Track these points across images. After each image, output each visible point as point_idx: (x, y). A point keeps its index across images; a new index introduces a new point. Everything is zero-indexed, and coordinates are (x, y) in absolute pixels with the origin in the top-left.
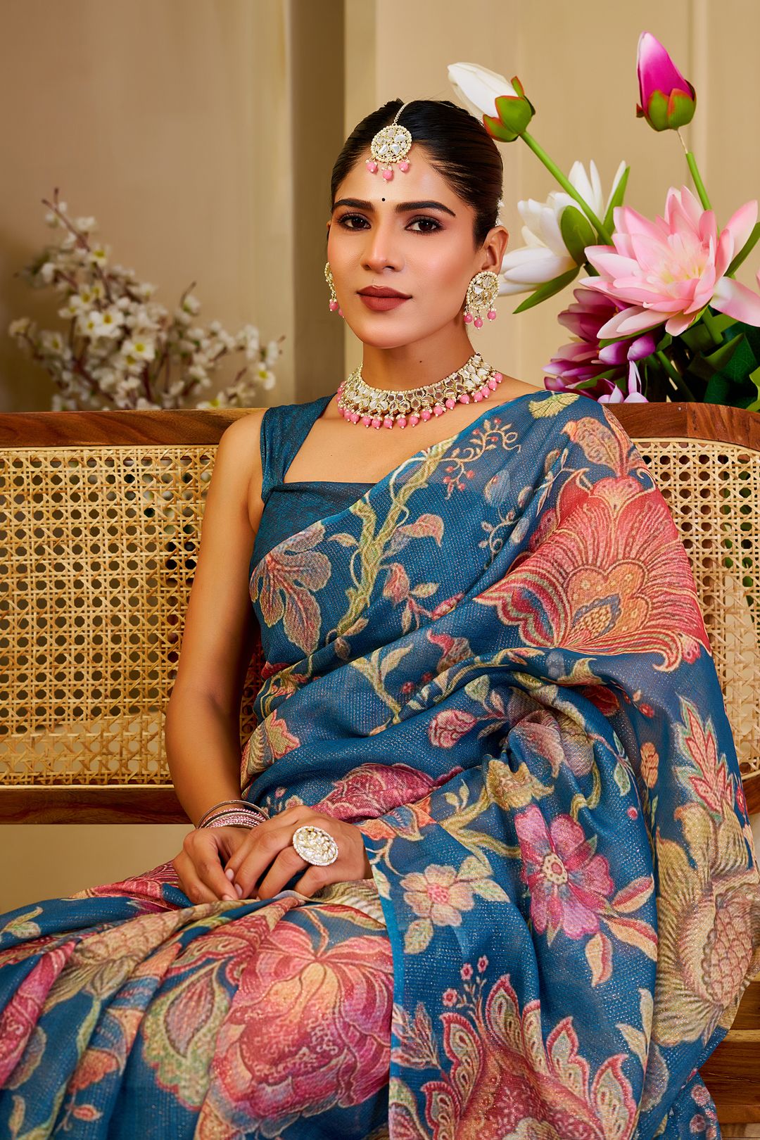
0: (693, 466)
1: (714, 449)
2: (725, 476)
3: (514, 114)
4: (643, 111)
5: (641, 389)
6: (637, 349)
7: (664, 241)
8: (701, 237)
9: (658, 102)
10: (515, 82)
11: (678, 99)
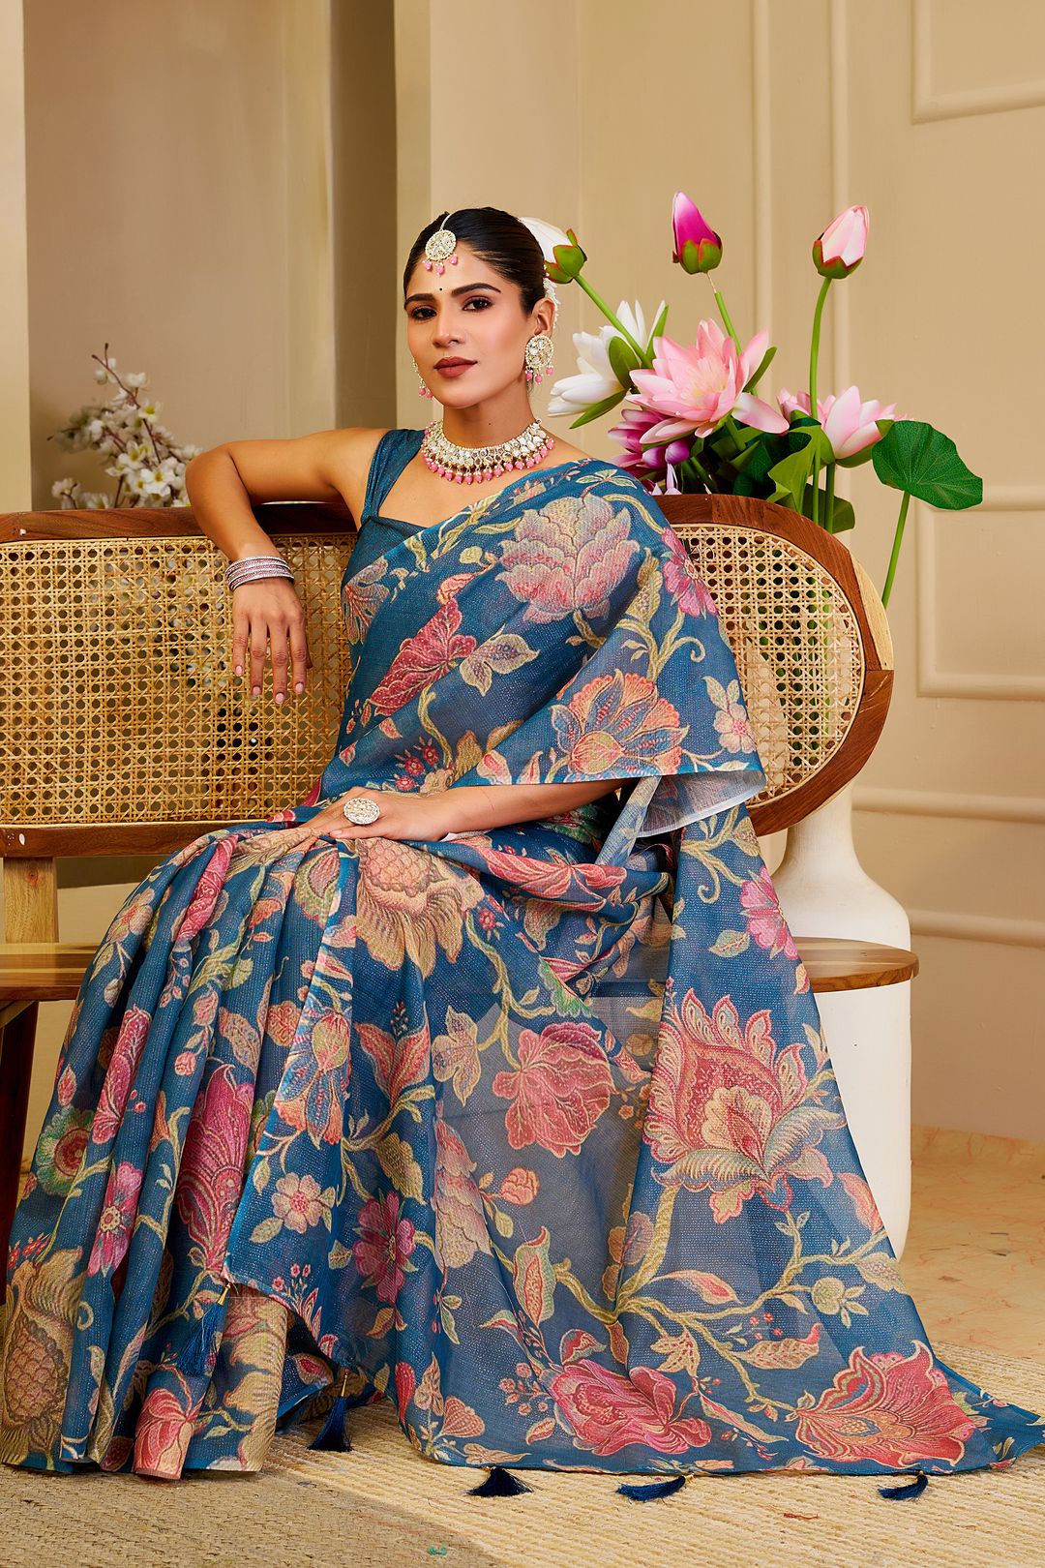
0: (718, 547)
1: (735, 532)
2: (744, 554)
3: (569, 260)
4: (678, 258)
5: (678, 486)
6: (672, 451)
7: (695, 365)
8: (724, 362)
9: (690, 249)
10: (570, 233)
11: (707, 248)
